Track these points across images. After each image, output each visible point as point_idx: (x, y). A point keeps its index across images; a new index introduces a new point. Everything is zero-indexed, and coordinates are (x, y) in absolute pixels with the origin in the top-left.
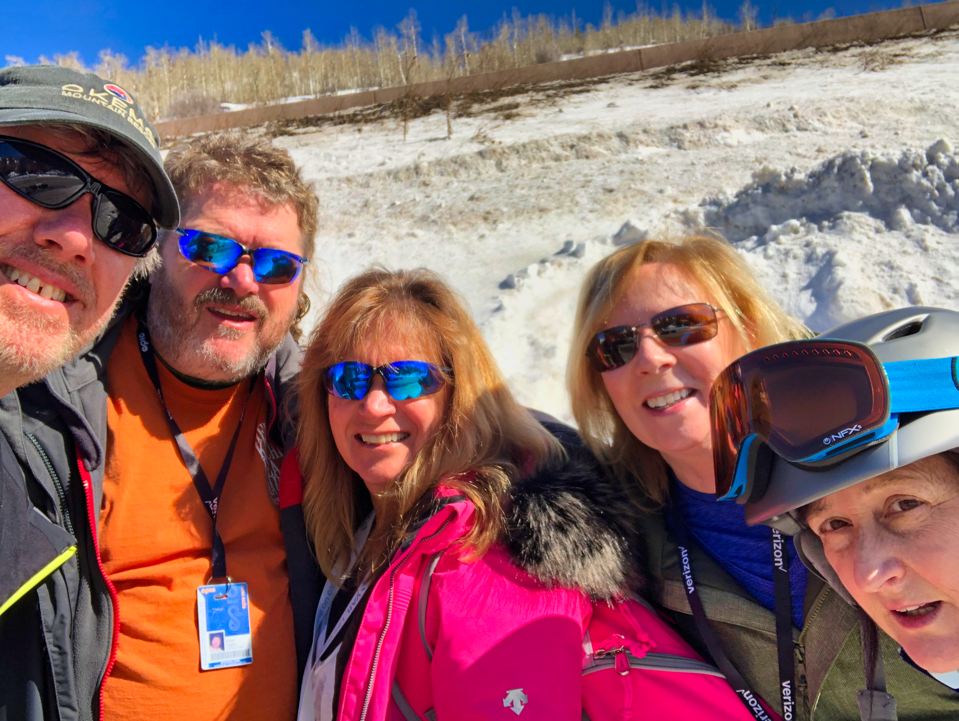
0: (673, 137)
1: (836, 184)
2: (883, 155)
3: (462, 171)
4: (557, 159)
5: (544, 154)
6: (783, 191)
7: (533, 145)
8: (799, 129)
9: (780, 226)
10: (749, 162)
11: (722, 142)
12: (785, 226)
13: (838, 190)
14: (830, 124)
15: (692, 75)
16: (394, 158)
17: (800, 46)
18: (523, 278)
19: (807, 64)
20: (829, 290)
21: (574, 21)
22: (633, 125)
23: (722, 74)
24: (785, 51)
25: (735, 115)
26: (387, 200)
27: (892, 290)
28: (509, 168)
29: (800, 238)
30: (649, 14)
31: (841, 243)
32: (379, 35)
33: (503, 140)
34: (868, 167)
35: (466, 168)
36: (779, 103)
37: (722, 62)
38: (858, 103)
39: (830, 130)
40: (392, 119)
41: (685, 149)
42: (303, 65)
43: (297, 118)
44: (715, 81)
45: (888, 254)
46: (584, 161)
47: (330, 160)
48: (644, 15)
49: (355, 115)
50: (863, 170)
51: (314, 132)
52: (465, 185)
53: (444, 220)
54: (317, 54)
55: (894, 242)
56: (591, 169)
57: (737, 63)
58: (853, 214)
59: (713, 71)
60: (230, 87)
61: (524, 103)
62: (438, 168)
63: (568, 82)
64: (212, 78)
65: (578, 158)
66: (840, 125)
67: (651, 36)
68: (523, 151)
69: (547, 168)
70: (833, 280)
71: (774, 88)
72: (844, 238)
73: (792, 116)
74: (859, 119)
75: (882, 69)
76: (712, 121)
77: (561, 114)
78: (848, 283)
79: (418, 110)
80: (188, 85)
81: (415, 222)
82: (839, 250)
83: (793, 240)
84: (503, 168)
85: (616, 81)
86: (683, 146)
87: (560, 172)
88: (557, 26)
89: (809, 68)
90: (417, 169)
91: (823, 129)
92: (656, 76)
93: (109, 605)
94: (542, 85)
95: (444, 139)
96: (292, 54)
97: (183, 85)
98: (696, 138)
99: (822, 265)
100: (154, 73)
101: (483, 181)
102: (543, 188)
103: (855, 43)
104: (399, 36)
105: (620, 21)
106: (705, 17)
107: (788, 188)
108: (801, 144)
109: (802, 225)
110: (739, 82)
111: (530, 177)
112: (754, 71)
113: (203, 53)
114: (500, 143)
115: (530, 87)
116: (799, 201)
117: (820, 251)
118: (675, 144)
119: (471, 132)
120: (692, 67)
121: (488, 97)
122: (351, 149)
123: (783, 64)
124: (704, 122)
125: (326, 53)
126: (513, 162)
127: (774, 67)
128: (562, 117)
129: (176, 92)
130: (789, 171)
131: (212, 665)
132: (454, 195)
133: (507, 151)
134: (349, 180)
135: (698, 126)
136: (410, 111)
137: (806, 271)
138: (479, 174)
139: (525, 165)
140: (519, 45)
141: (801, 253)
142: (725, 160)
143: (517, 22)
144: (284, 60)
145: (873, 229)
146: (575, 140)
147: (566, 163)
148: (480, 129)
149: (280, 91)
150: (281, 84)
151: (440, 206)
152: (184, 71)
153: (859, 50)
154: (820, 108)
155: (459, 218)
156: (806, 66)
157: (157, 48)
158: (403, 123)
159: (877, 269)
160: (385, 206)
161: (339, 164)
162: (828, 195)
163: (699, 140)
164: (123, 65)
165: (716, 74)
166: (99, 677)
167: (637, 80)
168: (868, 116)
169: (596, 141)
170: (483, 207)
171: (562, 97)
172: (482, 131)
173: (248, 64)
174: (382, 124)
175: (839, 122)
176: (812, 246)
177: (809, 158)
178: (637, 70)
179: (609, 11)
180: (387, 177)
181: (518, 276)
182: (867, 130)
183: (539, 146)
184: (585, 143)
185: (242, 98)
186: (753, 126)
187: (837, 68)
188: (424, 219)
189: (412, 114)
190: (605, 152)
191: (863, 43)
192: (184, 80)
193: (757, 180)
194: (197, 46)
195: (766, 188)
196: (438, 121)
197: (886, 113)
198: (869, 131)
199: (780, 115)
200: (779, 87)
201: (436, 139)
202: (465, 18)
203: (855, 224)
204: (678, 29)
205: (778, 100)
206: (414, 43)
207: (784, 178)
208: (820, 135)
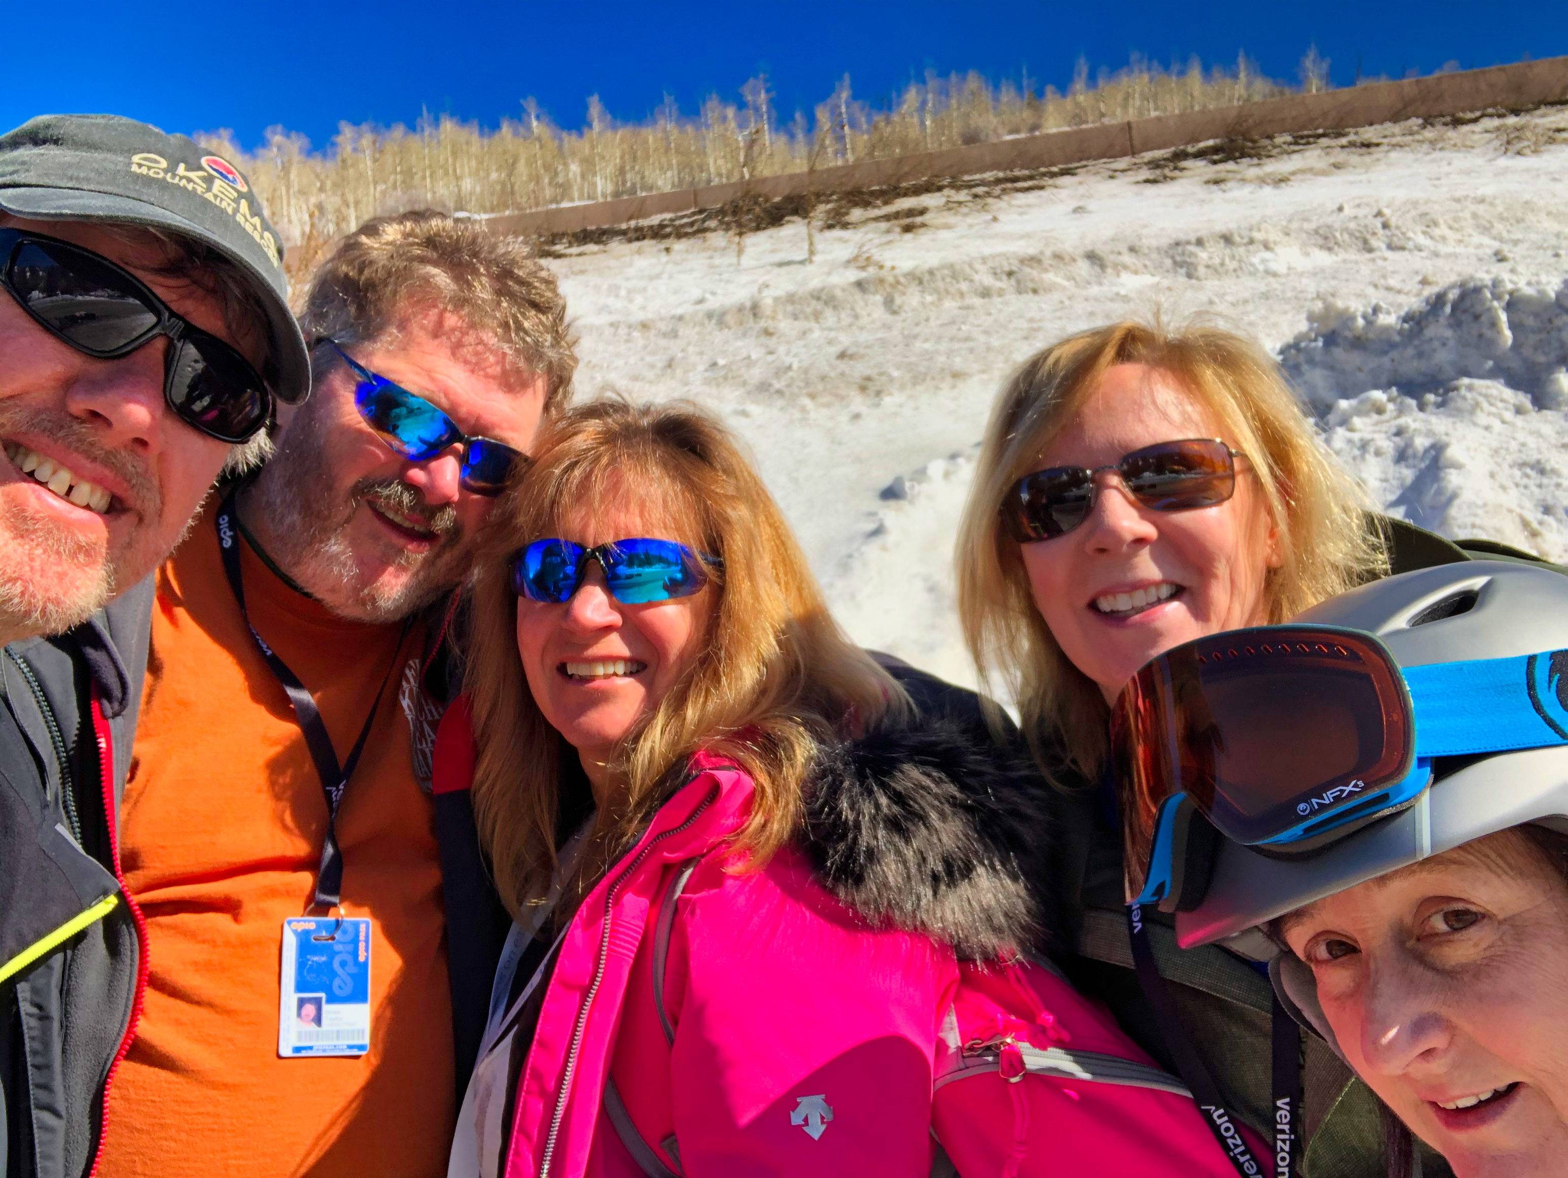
0: (1178, 259)
1: (1448, 333)
2: (1529, 284)
3: (829, 313)
4: (985, 293)
5: (964, 286)
6: (1358, 343)
7: (946, 272)
8: (1390, 247)
9: (1354, 402)
10: (1305, 300)
11: (1261, 268)
12: (1361, 402)
13: (1452, 343)
14: (1444, 239)
15: (1215, 162)
16: (719, 292)
17: (1396, 118)
18: (920, 482)
19: (1409, 146)
20: (1433, 508)
21: (1025, 82)
22: (1113, 240)
23: (1265, 161)
24: (1371, 124)
25: (1284, 223)
26: (705, 357)
27: (1541, 509)
28: (906, 308)
29: (1387, 421)
30: (1149, 69)
31: (1455, 429)
32: (709, 104)
33: (897, 263)
34: (1503, 304)
35: (835, 308)
36: (1358, 206)
37: (1265, 142)
38: (1492, 204)
39: (1443, 249)
40: (721, 233)
41: (1198, 279)
42: (587, 151)
43: (569, 232)
44: (1253, 172)
45: (1535, 450)
46: (1030, 296)
47: (617, 296)
48: (1141, 71)
49: (662, 226)
50: (1496, 310)
51: (595, 253)
52: (832, 334)
53: (796, 390)
54: (609, 134)
55: (1547, 430)
56: (1041, 310)
57: (1290, 144)
58: (1477, 382)
59: (1250, 156)
60: (469, 187)
61: (936, 207)
62: (790, 308)
63: (1009, 174)
64: (441, 171)
65: (1020, 293)
66: (1460, 241)
67: (1151, 105)
68: (928, 282)
69: (968, 308)
70: (1440, 492)
71: (1351, 183)
72: (1462, 421)
73: (1379, 225)
74: (1494, 232)
75: (1535, 152)
76: (1245, 233)
77: (995, 224)
78: (1466, 496)
79: (762, 219)
80: (404, 182)
81: (749, 393)
82: (1453, 441)
83: (1376, 424)
84: (895, 307)
85: (1087, 172)
86: (1196, 274)
87: (990, 314)
88: (996, 88)
89: (1412, 151)
90: (755, 310)
91: (1432, 248)
92: (1155, 164)
93: (132, 944)
94: (966, 178)
95: (802, 262)
96: (570, 134)
97: (395, 183)
98: (1217, 261)
99: (1423, 465)
100: (349, 162)
101: (862, 328)
102: (959, 340)
103: (1490, 110)
104: (742, 105)
105: (1101, 82)
106: (1242, 75)
107: (1367, 340)
108: (1393, 272)
109: (1390, 400)
110: (1294, 173)
111: (939, 322)
112: (1319, 156)
113: (427, 132)
114: (893, 268)
115: (946, 182)
116: (1386, 360)
117: (1421, 443)
118: (1183, 271)
119: (844, 252)
120: (1215, 150)
121: (877, 198)
122: (651, 278)
123: (1367, 145)
124: (1232, 234)
125: (624, 133)
126: (912, 299)
127: (1353, 149)
128: (997, 228)
129: (384, 193)
130: (1370, 310)
131: (297, 1049)
132: (814, 351)
133: (902, 280)
134: (645, 326)
135: (1222, 242)
136: (750, 220)
137: (1397, 475)
138: (856, 317)
139: (932, 303)
140: (933, 121)
141: (1388, 445)
142: (1266, 296)
143: (933, 83)
144: (556, 143)
145: (1511, 407)
146: (1016, 262)
147: (1000, 300)
148: (860, 247)
149: (548, 192)
150: (550, 183)
151: (790, 368)
152: (397, 161)
153: (1496, 122)
154: (1427, 214)
155: (820, 387)
156: (1407, 149)
157: (356, 123)
158: (737, 239)
159: (1517, 473)
160: (701, 368)
161: (631, 301)
162: (1434, 351)
163: (1222, 264)
164: (301, 151)
165: (1255, 161)
166: (106, 1063)
167: (1123, 171)
168: (1509, 227)
169: (1051, 265)
170: (859, 369)
171: (998, 197)
172: (865, 249)
173: (500, 149)
174: (705, 239)
175: (1459, 236)
176: (1407, 435)
177: (1407, 294)
178: (1124, 154)
179: (1082, 66)
180: (706, 322)
181: (912, 480)
182: (1506, 249)
183: (954, 273)
184: (1032, 267)
185: (488, 204)
186: (1313, 241)
187: (1459, 151)
188: (763, 387)
189: (754, 225)
190: (1066, 283)
191: (1503, 111)
192: (396, 173)
193: (1315, 325)
194: (419, 120)
195: (1331, 339)
196: (794, 235)
197: (1538, 222)
198: (1510, 251)
199: (1359, 225)
200: (1361, 181)
201: (789, 263)
202: (847, 78)
203: (1481, 399)
204: (1196, 93)
205: (1357, 201)
206: (765, 117)
207: (1360, 322)
208: (1427, 258)
